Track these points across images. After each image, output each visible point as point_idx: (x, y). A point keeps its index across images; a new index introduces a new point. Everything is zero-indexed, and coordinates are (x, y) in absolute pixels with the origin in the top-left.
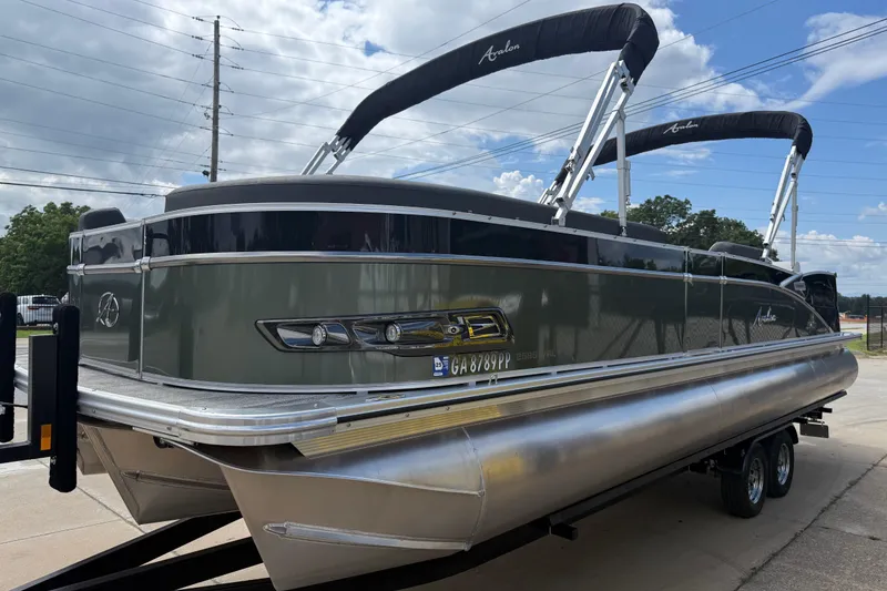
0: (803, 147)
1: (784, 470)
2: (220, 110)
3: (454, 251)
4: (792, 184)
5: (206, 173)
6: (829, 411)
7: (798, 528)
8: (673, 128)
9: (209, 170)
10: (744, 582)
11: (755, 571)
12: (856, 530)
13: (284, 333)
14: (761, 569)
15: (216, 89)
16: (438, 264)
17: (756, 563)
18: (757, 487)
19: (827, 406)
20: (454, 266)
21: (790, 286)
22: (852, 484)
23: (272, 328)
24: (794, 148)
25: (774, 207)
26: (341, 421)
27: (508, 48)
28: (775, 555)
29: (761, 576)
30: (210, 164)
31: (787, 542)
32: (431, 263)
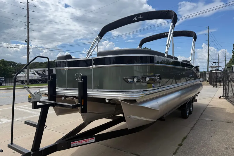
0: (195, 39)
1: (191, 108)
2: (29, 23)
3: (151, 63)
4: (194, 47)
5: (26, 41)
6: (197, 96)
7: (197, 120)
8: (165, 34)
9: (27, 40)
10: (191, 130)
11: (192, 128)
12: (207, 119)
13: (129, 80)
14: (193, 127)
15: (28, 18)
16: (149, 65)
17: (192, 126)
18: (188, 112)
19: (197, 95)
20: (151, 66)
21: (194, 69)
22: (204, 111)
23: (126, 79)
24: (194, 39)
25: (191, 52)
26: (146, 95)
27: (140, 17)
28: (195, 125)
29: (194, 128)
30: (27, 39)
31: (196, 122)
32: (146, 66)
